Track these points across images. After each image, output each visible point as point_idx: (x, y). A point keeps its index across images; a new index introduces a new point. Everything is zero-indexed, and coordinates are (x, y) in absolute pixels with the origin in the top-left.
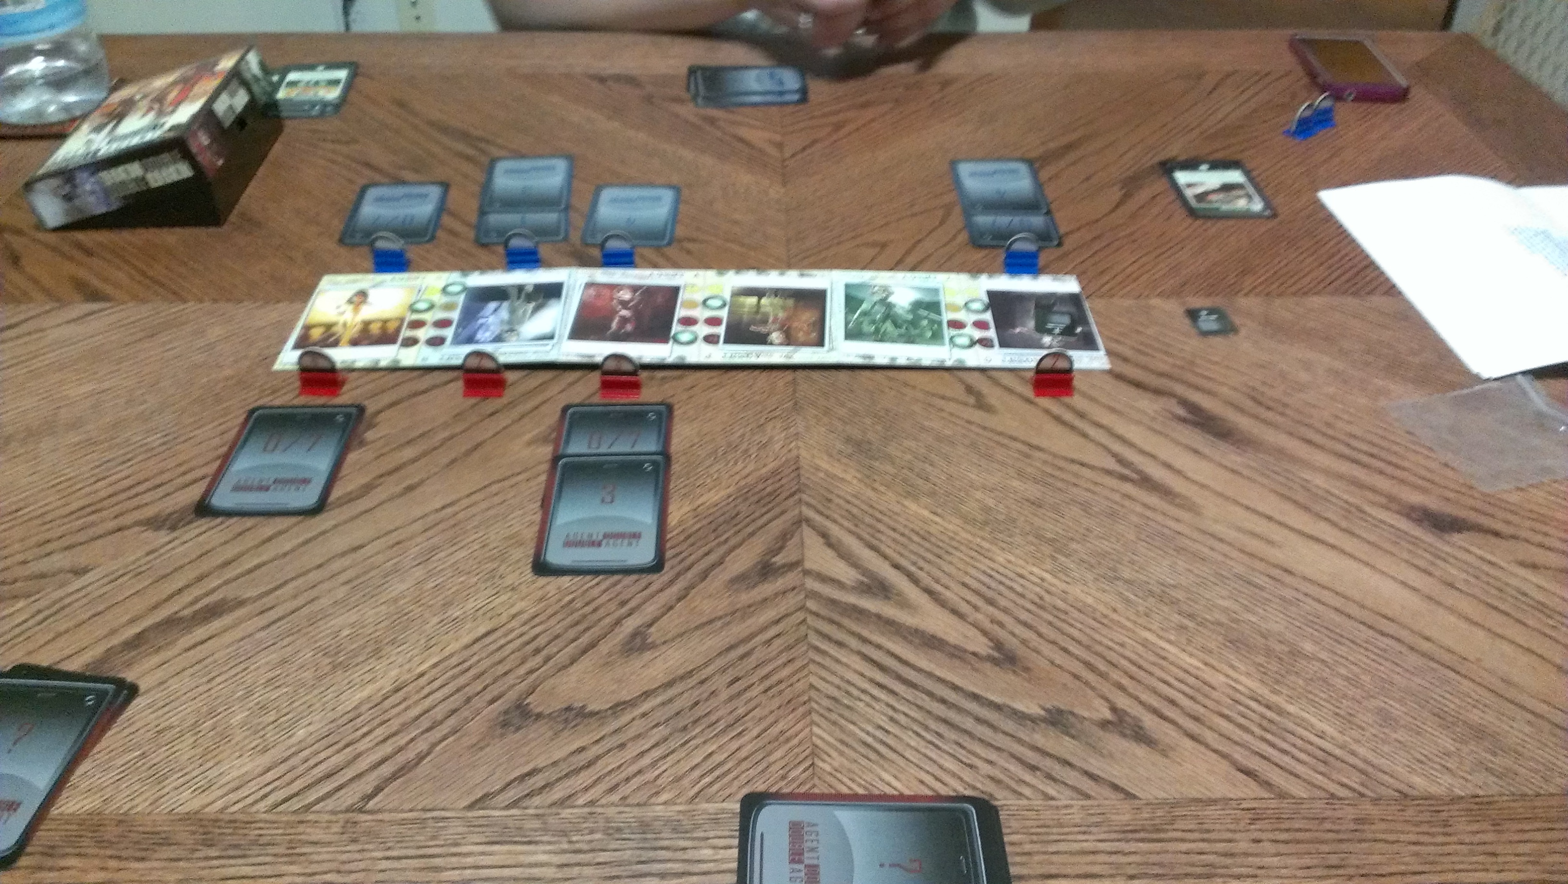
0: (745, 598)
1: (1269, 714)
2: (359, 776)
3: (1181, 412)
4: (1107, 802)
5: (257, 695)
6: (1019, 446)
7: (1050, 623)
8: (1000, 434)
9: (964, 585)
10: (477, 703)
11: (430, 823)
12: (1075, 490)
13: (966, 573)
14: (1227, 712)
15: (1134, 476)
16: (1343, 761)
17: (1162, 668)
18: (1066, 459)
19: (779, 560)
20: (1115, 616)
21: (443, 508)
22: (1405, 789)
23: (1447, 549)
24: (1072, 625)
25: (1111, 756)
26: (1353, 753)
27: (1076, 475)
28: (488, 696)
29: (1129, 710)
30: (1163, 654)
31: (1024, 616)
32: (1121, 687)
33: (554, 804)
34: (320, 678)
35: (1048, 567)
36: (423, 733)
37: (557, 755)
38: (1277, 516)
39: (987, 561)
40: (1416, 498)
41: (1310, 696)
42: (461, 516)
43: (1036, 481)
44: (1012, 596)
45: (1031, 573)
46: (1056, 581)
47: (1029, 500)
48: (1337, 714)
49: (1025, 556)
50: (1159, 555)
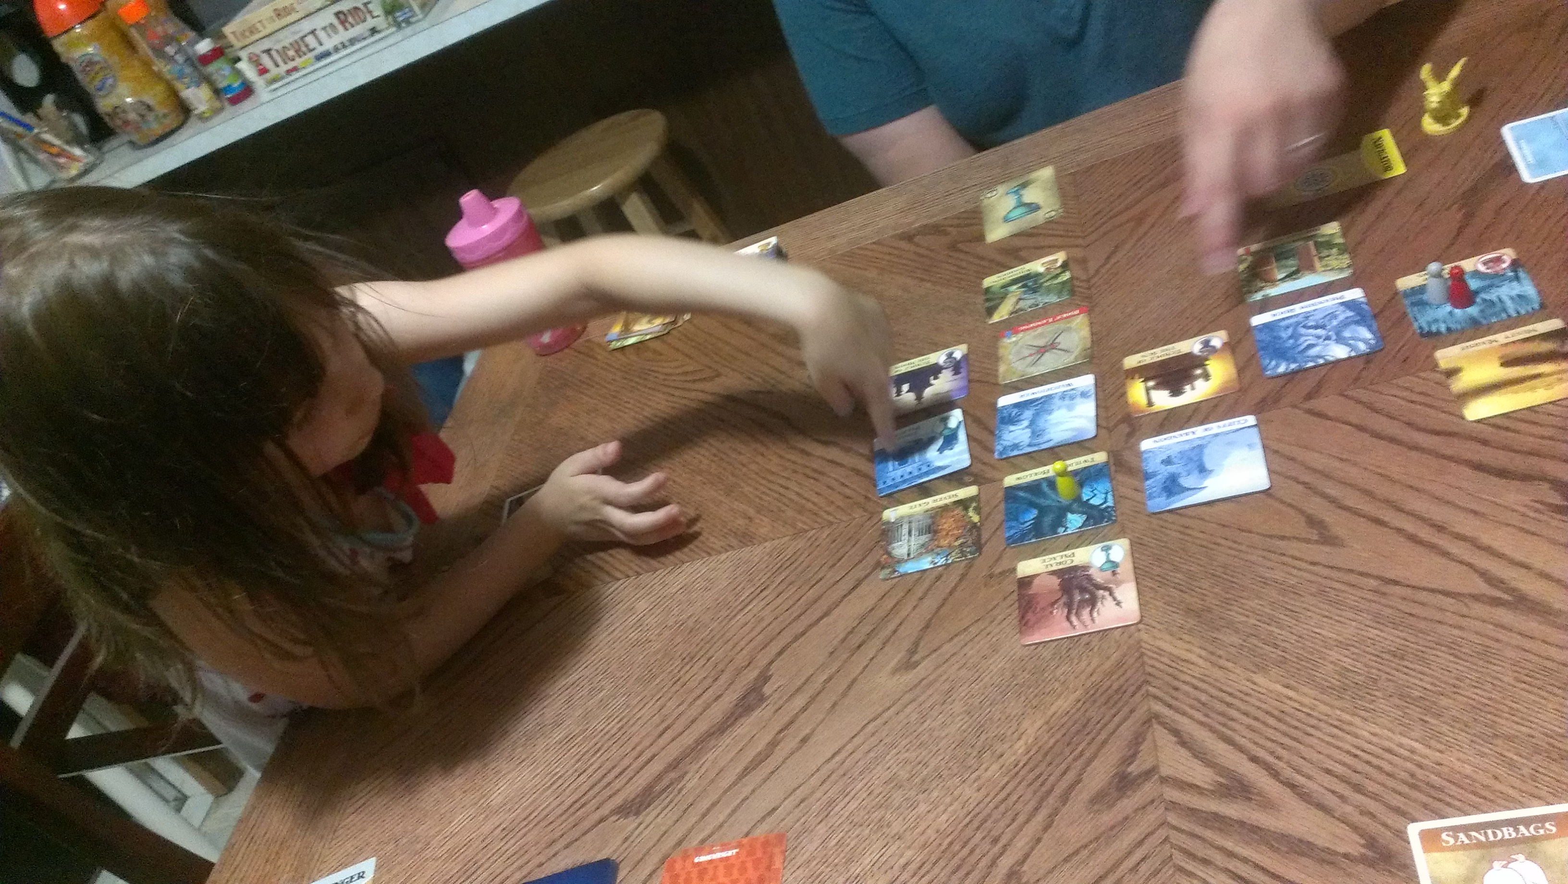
0: (1108, 818)
6: (1373, 583)
8: (1351, 571)
9: (1328, 772)
12: (1440, 629)
13: (1330, 757)
15: (1506, 597)
18: (1426, 590)
19: (1134, 769)
21: (834, 756)
27: (1442, 609)
31: (1396, 801)
42: (847, 763)
43: (1395, 626)
44: (1381, 777)
45: (1401, 745)
46: (1427, 751)
47: (1389, 652)
49: (1389, 725)
50: (1542, 697)
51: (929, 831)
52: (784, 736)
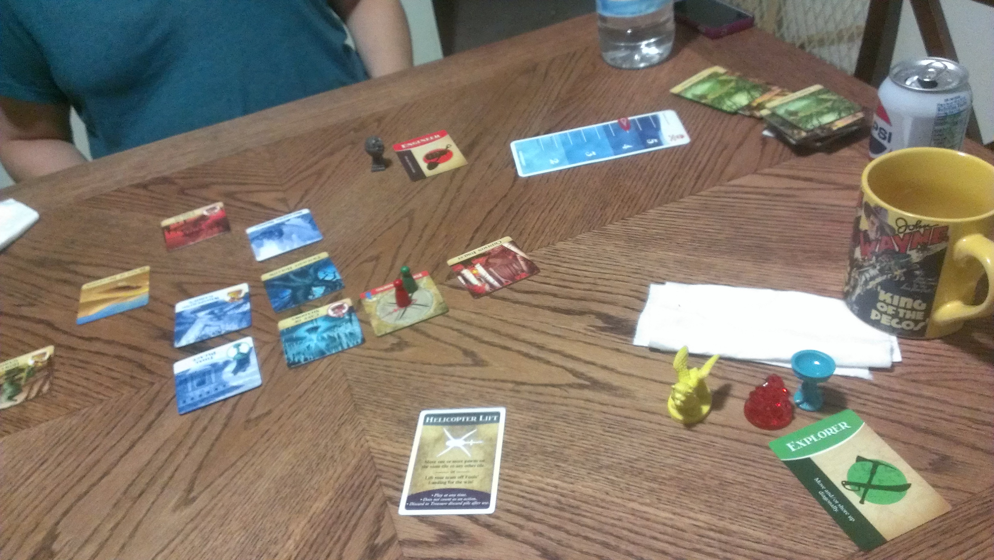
1: (724, 537)
3: (600, 323)
6: (510, 386)
7: (571, 520)
8: (495, 380)
9: (508, 511)
12: (555, 407)
14: (698, 546)
15: (587, 383)
18: (541, 385)
19: (380, 540)
20: (608, 498)
24: (584, 516)
26: (781, 547)
27: (553, 396)
30: (646, 516)
31: (554, 521)
35: (556, 475)
39: (516, 486)
41: (743, 513)
43: (529, 409)
44: (542, 508)
45: (548, 484)
46: (565, 485)
47: (529, 427)
48: (762, 521)
49: (539, 473)
50: (620, 439)
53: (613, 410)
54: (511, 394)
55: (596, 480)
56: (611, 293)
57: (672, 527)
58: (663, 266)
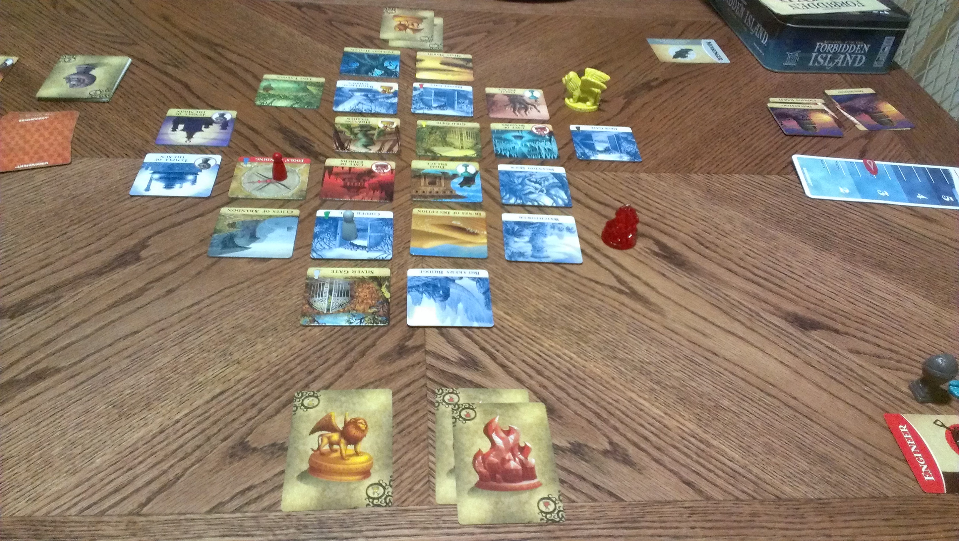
0: (389, 369)
1: (702, 446)
2: (138, 490)
3: (656, 249)
4: (606, 504)
5: (70, 434)
7: (575, 387)
9: (524, 361)
10: (214, 441)
11: (184, 523)
12: (592, 299)
13: (525, 354)
14: (677, 445)
15: (627, 291)
16: (744, 477)
17: (640, 416)
18: (586, 278)
19: (410, 344)
20: (613, 382)
21: (192, 306)
22: (778, 493)
23: (809, 341)
24: (587, 388)
25: (609, 473)
26: (750, 471)
27: (593, 290)
28: (221, 436)
29: (620, 444)
30: (642, 407)
31: (559, 382)
32: (616, 429)
33: (263, 510)
34: (110, 423)
35: (574, 350)
36: (179, 461)
37: (267, 476)
38: (710, 319)
39: (538, 346)
40: (790, 307)
41: (726, 435)
42: (204, 311)
43: (568, 293)
44: (553, 369)
45: (564, 354)
46: (579, 360)
47: (564, 306)
48: (741, 446)
49: (560, 343)
50: (640, 342)
51: (262, 362)
52: (153, 287)
53: (642, 319)
54: (558, 276)
55: (608, 366)
56: (674, 228)
57: (660, 422)
58: (730, 223)
